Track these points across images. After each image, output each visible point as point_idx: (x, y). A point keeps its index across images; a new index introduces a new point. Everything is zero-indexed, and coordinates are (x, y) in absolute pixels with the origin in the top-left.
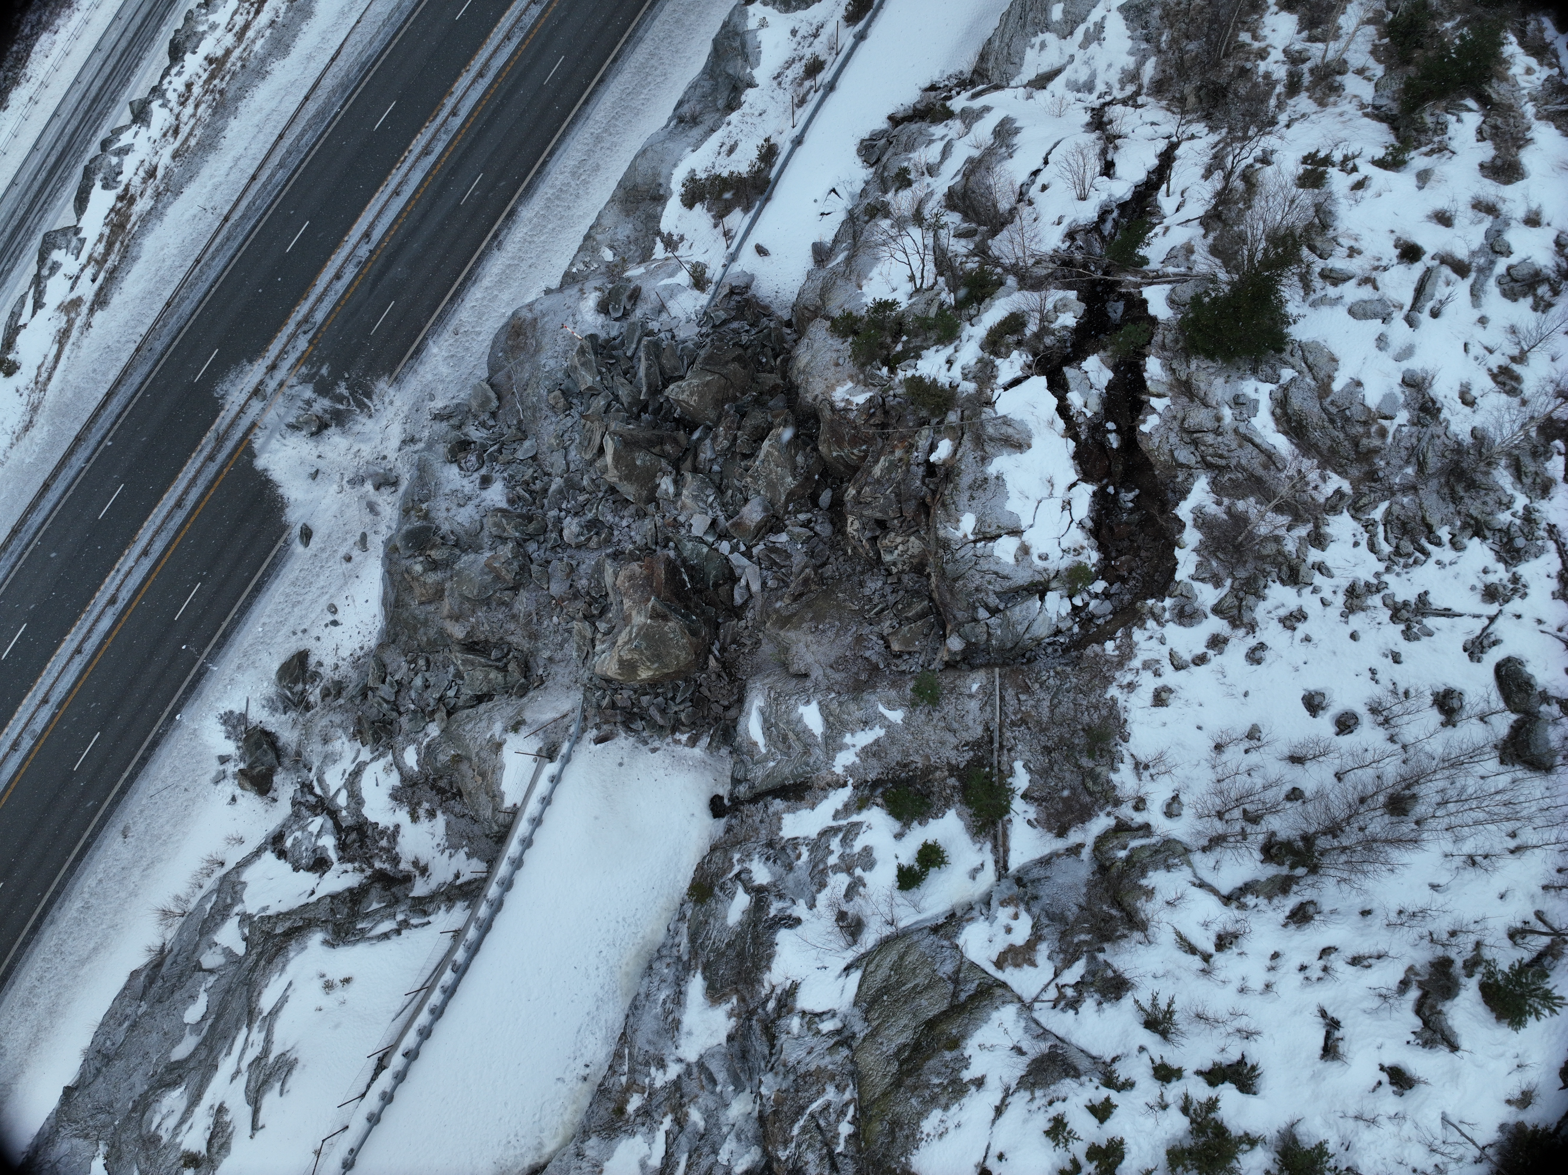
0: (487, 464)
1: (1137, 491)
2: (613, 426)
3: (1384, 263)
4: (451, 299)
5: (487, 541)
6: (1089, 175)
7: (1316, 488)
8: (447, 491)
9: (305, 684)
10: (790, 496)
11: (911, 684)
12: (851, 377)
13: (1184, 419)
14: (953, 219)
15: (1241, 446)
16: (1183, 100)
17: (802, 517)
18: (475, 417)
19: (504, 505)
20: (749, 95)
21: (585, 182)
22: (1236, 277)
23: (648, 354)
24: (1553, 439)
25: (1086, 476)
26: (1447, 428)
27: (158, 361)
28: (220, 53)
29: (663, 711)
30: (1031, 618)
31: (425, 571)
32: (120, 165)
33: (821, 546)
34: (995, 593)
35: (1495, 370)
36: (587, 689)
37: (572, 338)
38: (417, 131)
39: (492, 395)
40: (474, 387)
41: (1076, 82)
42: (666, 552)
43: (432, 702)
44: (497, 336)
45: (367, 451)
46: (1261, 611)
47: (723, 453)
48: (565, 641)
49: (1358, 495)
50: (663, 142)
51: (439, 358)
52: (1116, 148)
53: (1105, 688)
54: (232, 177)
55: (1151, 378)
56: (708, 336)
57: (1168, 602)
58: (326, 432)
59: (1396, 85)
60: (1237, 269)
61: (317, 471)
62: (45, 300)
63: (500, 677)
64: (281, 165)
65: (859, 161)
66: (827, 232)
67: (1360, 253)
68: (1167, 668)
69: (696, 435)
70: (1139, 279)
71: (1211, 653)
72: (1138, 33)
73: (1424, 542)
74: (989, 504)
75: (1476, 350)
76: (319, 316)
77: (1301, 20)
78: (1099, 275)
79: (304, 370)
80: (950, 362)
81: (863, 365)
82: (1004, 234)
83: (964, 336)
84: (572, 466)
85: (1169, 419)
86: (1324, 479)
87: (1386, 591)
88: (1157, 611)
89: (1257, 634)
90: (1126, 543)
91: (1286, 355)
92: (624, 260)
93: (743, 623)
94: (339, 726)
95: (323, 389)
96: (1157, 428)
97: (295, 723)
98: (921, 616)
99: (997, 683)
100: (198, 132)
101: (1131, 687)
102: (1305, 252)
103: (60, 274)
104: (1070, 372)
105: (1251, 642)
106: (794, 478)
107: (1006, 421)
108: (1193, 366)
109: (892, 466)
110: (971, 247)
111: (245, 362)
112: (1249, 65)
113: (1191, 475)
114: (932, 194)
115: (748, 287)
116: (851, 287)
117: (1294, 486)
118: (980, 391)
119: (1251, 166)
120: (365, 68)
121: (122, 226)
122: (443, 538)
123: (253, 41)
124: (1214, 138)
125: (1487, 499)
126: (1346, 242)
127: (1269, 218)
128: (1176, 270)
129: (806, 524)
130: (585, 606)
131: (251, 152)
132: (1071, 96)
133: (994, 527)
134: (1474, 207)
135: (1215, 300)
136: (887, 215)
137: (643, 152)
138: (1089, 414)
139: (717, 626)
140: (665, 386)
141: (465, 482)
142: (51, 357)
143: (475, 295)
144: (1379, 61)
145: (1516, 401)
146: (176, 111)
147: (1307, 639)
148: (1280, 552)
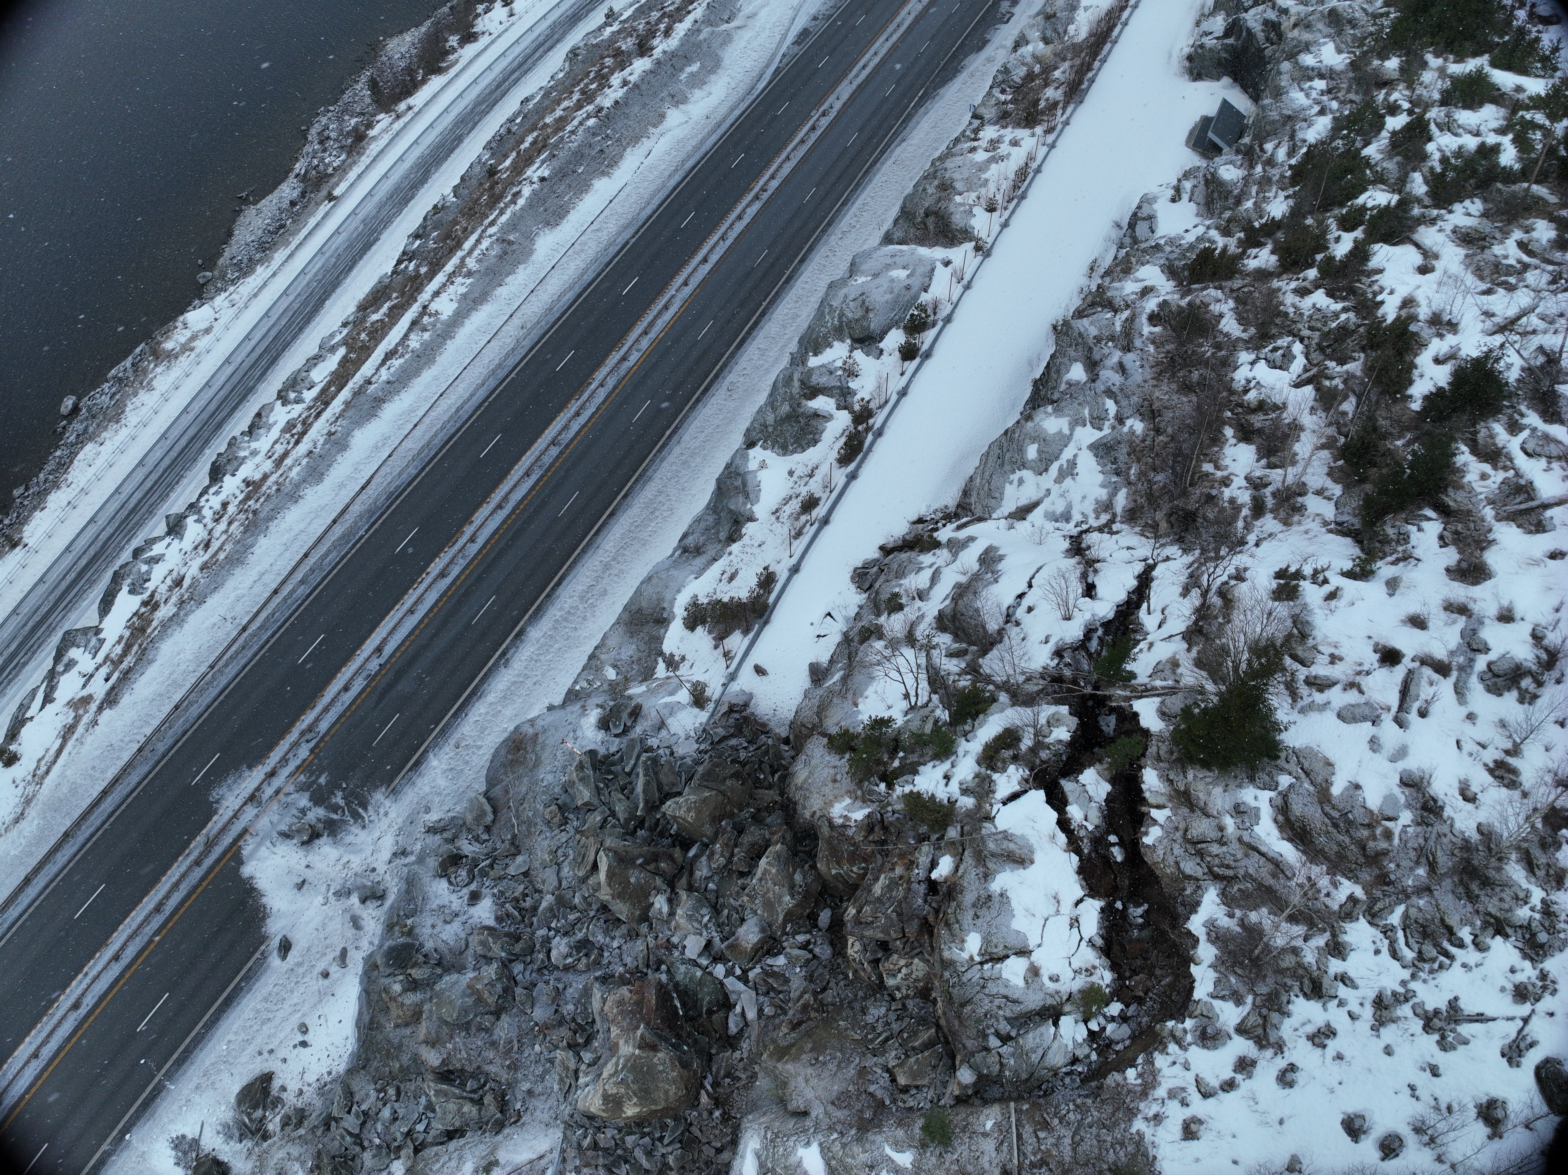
0: (478, 879)
1: (1146, 906)
2: (608, 843)
3: (1366, 668)
4: (456, 713)
5: (470, 961)
6: (1072, 597)
7: (1328, 895)
8: (434, 906)
9: (265, 1109)
10: (789, 916)
11: (920, 1122)
12: (849, 792)
13: (1186, 830)
14: (945, 640)
15: (1246, 855)
16: (1155, 527)
17: (801, 938)
18: (469, 830)
19: (491, 922)
20: (749, 529)
21: (593, 606)
22: (1223, 688)
23: (646, 770)
24: (1560, 829)
25: (1092, 891)
26: (1452, 826)
27: (158, 762)
28: (257, 476)
29: (649, 1154)
30: (1045, 1046)
31: (405, 990)
32: (149, 572)
33: (820, 970)
34: (1006, 1019)
35: (1491, 765)
36: (568, 1126)
37: (572, 753)
38: (436, 555)
39: (488, 808)
40: (471, 801)
41: (1053, 513)
42: (657, 975)
43: (399, 1137)
44: (497, 751)
45: (357, 862)
46: (1287, 1029)
47: (720, 870)
48: (546, 1072)
49: (1373, 900)
50: (668, 570)
51: (438, 771)
52: (1096, 571)
53: (1130, 1120)
54: (255, 590)
55: (1149, 790)
56: (706, 752)
57: (1189, 1023)
58: (317, 842)
59: (1355, 502)
60: (1223, 680)
61: (304, 882)
62: (56, 695)
63: (474, 1110)
64: (302, 582)
65: (853, 588)
66: (823, 653)
67: (1341, 659)
68: (1194, 1096)
69: (691, 853)
70: (1128, 693)
71: (1239, 1077)
72: (1108, 468)
73: (1446, 945)
74: (994, 923)
75: (1469, 746)
76: (323, 726)
77: (1258, 450)
78: (1089, 690)
79: (302, 778)
80: (947, 778)
81: (861, 781)
82: (994, 653)
83: (960, 751)
84: (564, 883)
85: (1170, 830)
86: (1335, 885)
87: (1415, 1000)
88: (1178, 1034)
89: (1286, 1054)
90: (1139, 962)
91: (1281, 762)
92: (626, 679)
93: (737, 1055)
94: (297, 1159)
95: (319, 798)
96: (1160, 840)
97: (250, 1152)
98: (929, 1045)
99: (1013, 1119)
100: (228, 547)
101: (1157, 1119)
102: (1288, 661)
103: (74, 671)
104: (1067, 785)
105: (1281, 1063)
106: (792, 897)
107: (1006, 836)
108: (1190, 776)
109: (893, 884)
110: (963, 665)
111: (244, 767)
112: (1214, 492)
113: (1199, 887)
114: (923, 616)
115: (746, 705)
116: (847, 705)
117: (1305, 894)
118: (979, 807)
119: (1226, 583)
120: (393, 497)
121: (143, 630)
122: (425, 956)
123: (290, 469)
124: (1189, 559)
125: (1504, 895)
126: (1327, 650)
127: (1249, 631)
128: (1164, 683)
129: (805, 946)
130: (570, 1033)
131: (275, 568)
132: (1050, 526)
133: (1001, 947)
134: (1446, 609)
135: (1205, 711)
136: (881, 637)
137: (649, 579)
138: (1090, 828)
139: (710, 1058)
140: (663, 803)
141: (453, 898)
142: (52, 752)
143: (479, 710)
144: (1336, 481)
145: (1516, 794)
146: (210, 527)
147: (1339, 1057)
148: (1300, 965)
